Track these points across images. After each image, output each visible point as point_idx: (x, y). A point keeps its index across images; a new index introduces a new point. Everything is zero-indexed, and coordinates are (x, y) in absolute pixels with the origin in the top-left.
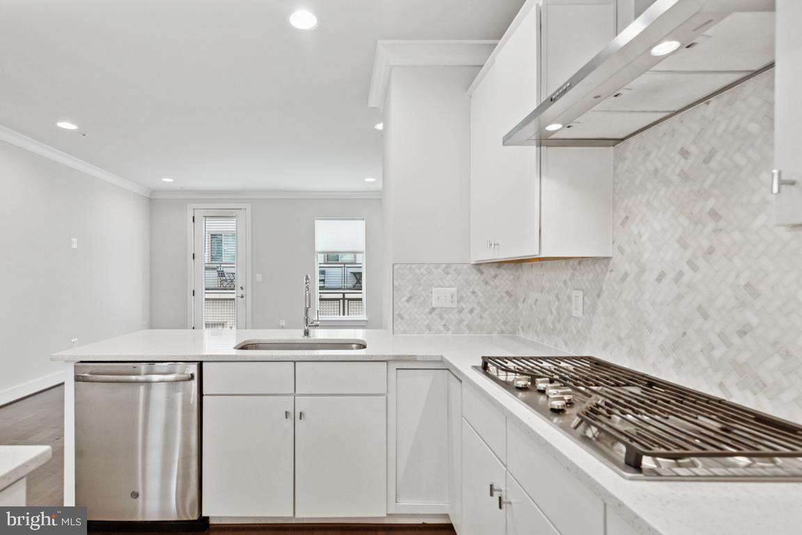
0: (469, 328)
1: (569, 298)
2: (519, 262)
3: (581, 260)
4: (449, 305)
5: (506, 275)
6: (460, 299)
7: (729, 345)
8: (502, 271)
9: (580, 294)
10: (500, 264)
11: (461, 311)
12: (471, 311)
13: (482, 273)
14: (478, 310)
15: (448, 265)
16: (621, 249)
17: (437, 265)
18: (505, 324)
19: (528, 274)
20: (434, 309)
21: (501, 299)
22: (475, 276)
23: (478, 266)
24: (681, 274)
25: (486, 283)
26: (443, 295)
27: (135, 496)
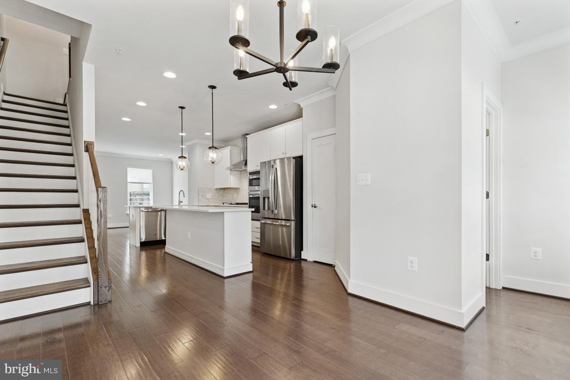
1: (234, 195)
4: (210, 198)
5: (222, 191)
6: (213, 196)
9: (236, 194)
10: (221, 189)
11: (213, 199)
12: (215, 199)
15: (210, 189)
16: (241, 187)
17: (208, 189)
19: (226, 191)
20: (207, 199)
21: (221, 196)
22: (216, 192)
23: (216, 189)
25: (218, 193)
26: (209, 195)
27: (155, 235)
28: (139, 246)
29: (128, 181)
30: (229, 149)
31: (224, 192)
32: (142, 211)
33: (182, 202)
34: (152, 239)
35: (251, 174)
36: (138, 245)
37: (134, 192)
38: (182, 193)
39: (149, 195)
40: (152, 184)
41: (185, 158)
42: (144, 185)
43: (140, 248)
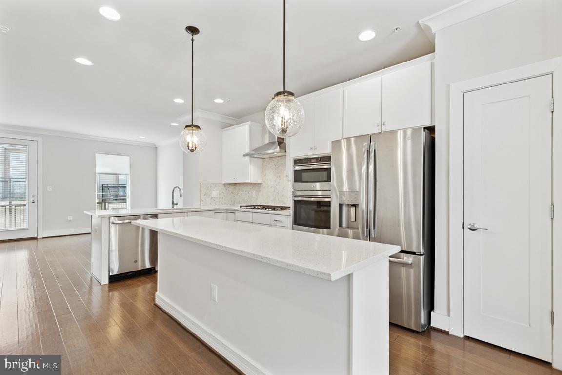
0: (222, 203)
1: (252, 193)
2: (235, 184)
3: (255, 183)
4: (216, 196)
5: (232, 187)
6: (220, 194)
7: (281, 198)
8: (230, 186)
9: (255, 192)
10: (230, 184)
11: (220, 198)
12: (223, 198)
13: (225, 186)
14: (224, 198)
15: (216, 184)
16: (264, 181)
17: (213, 184)
18: (231, 201)
19: (238, 187)
20: (212, 198)
21: (230, 194)
22: (224, 187)
23: (224, 184)
24: (275, 187)
25: (227, 189)
26: (215, 193)
27: (136, 261)
28: (108, 283)
29: (97, 172)
30: (248, 127)
31: (235, 188)
32: (113, 223)
33: (177, 204)
34: (130, 268)
35: (297, 162)
36: (105, 281)
37: (107, 184)
38: (177, 190)
39: (125, 187)
40: (130, 176)
41: (198, 127)
42: (119, 176)
43: (109, 287)
